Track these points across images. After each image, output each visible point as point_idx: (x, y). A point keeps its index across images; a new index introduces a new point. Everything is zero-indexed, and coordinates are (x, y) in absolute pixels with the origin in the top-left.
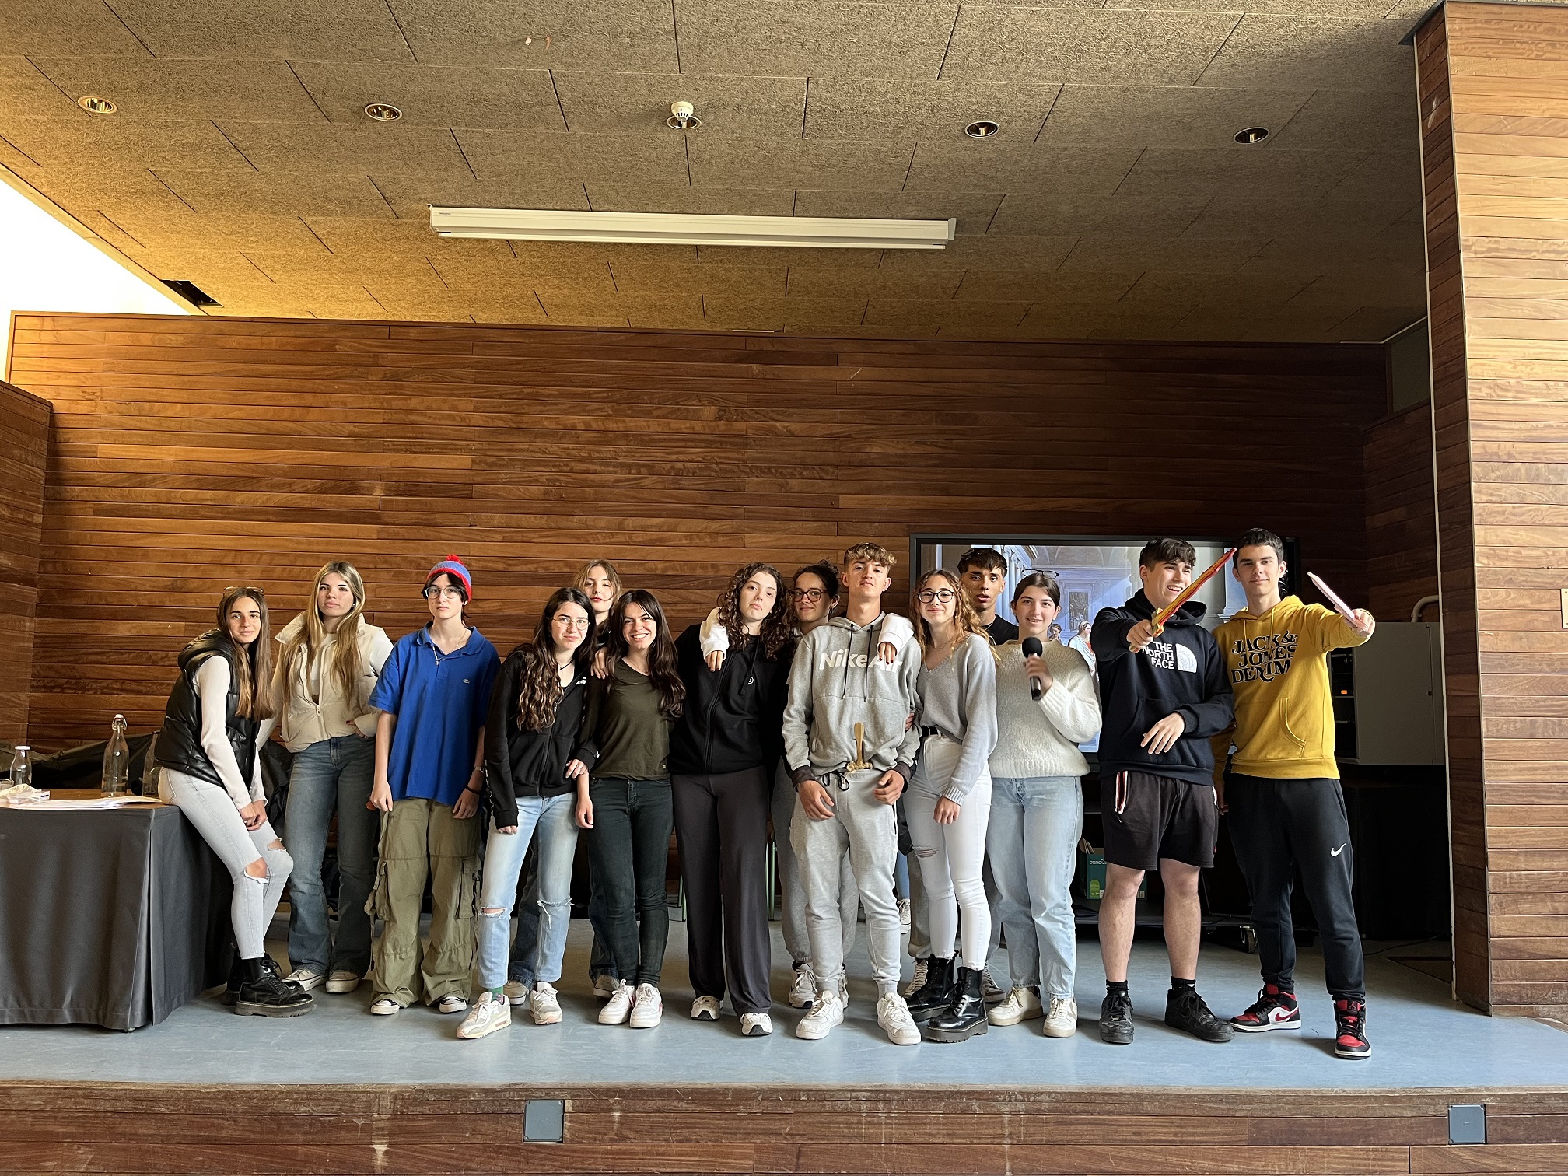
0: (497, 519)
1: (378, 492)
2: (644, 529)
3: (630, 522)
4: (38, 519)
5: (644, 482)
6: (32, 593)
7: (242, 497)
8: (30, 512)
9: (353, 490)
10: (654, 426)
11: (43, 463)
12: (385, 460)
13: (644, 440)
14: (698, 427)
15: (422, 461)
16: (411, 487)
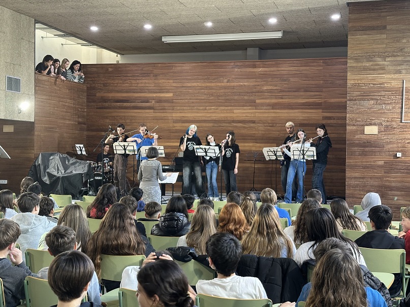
0: (178, 108)
1: (153, 102)
2: (211, 109)
3: (208, 108)
4: (86, 110)
5: (211, 98)
6: (85, 126)
7: (125, 104)
8: (84, 109)
9: (147, 102)
10: (213, 84)
11: (86, 98)
12: (155, 95)
13: (210, 88)
14: (223, 84)
15: (162, 95)
16: (160, 101)
